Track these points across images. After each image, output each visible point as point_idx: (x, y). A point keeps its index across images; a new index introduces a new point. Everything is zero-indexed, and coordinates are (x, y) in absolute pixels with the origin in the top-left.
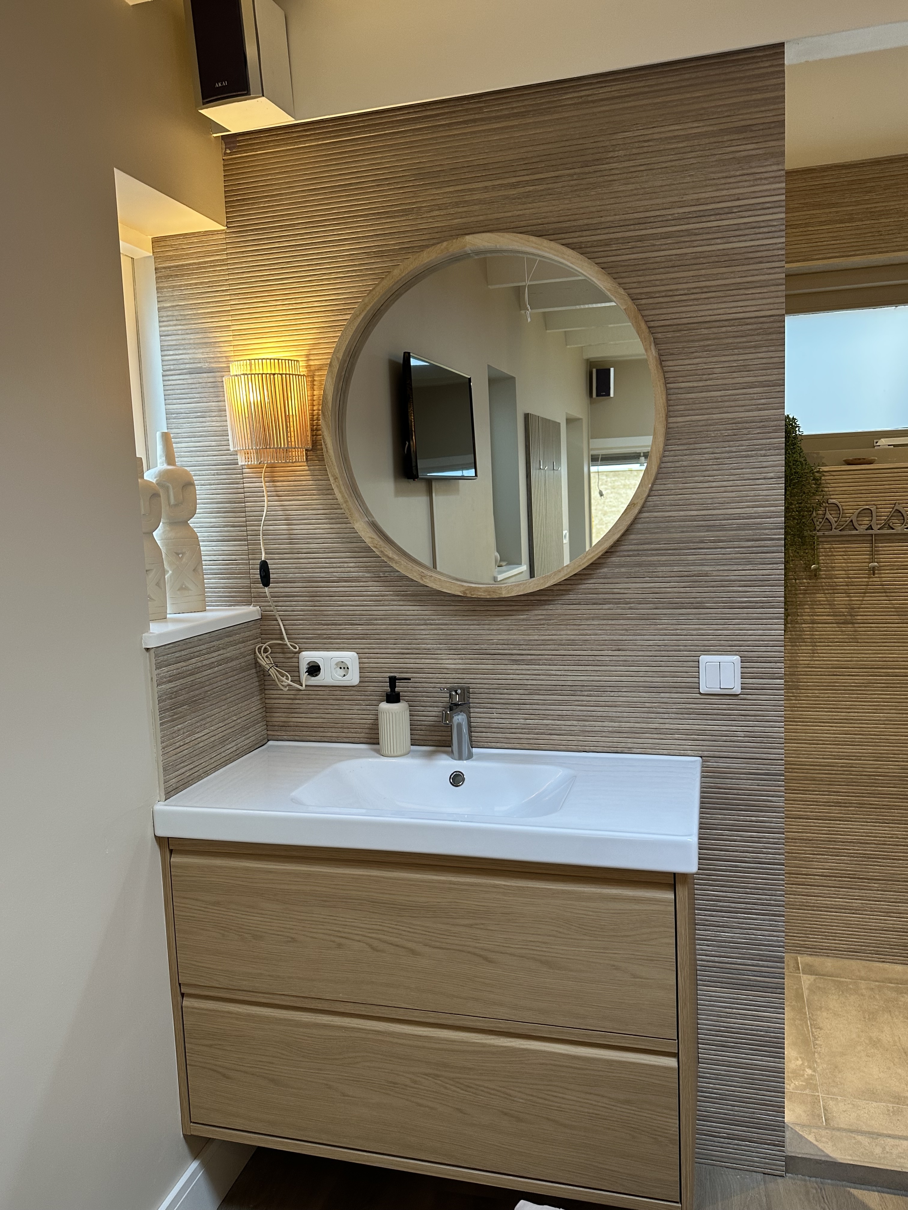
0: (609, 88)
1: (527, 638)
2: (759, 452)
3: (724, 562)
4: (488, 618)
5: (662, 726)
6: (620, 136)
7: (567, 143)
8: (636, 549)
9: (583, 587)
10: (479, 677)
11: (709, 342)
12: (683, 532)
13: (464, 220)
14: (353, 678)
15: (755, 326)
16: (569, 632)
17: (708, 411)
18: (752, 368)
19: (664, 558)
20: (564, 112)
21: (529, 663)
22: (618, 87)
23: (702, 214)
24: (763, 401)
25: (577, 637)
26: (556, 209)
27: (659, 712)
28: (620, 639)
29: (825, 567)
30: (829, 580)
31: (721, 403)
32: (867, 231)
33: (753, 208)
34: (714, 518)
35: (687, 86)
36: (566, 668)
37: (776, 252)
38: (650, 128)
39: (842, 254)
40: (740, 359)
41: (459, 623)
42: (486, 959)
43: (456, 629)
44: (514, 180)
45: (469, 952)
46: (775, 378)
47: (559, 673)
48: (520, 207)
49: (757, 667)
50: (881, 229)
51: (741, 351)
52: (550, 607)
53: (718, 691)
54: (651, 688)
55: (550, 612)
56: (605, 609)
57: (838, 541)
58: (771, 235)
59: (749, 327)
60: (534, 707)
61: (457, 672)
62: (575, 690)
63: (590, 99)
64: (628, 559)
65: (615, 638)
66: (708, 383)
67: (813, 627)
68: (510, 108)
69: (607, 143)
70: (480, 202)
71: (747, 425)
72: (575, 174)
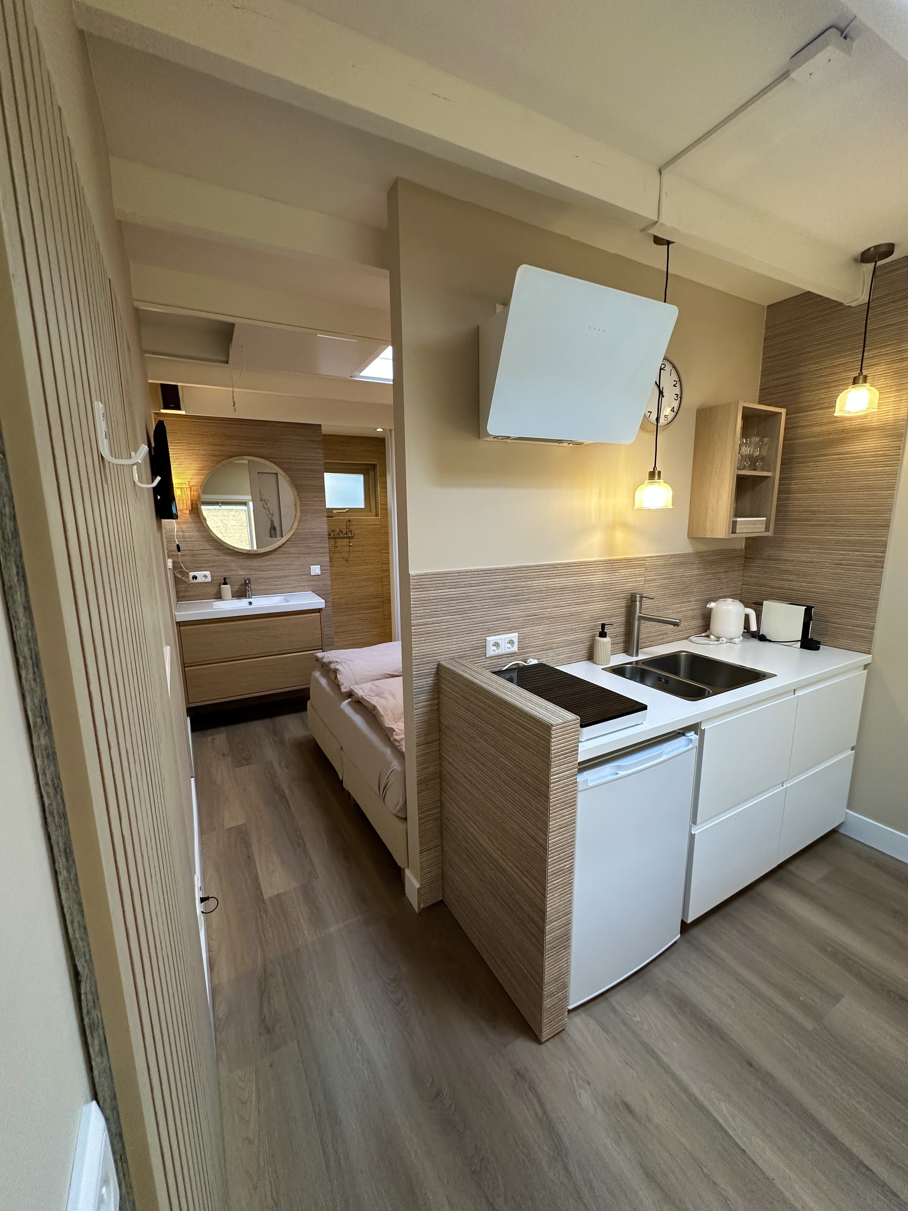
1: (265, 564)
2: (321, 516)
3: (314, 543)
4: (253, 559)
5: (301, 585)
6: (283, 436)
8: (292, 541)
9: (278, 549)
10: (250, 576)
11: (308, 490)
12: (304, 535)
14: (209, 579)
18: (318, 497)
19: (300, 542)
20: (268, 428)
21: (266, 571)
22: (282, 425)
23: (304, 459)
24: (321, 505)
27: (301, 581)
31: (312, 505)
34: (313, 532)
38: (290, 436)
40: (315, 495)
44: (253, 443)
46: (323, 500)
47: (274, 573)
49: (324, 568)
52: (271, 555)
53: (316, 574)
54: (299, 575)
58: (320, 466)
59: (317, 487)
60: (268, 583)
63: (275, 426)
65: (289, 563)
66: (308, 500)
69: (281, 438)
71: (318, 510)
72: (272, 444)
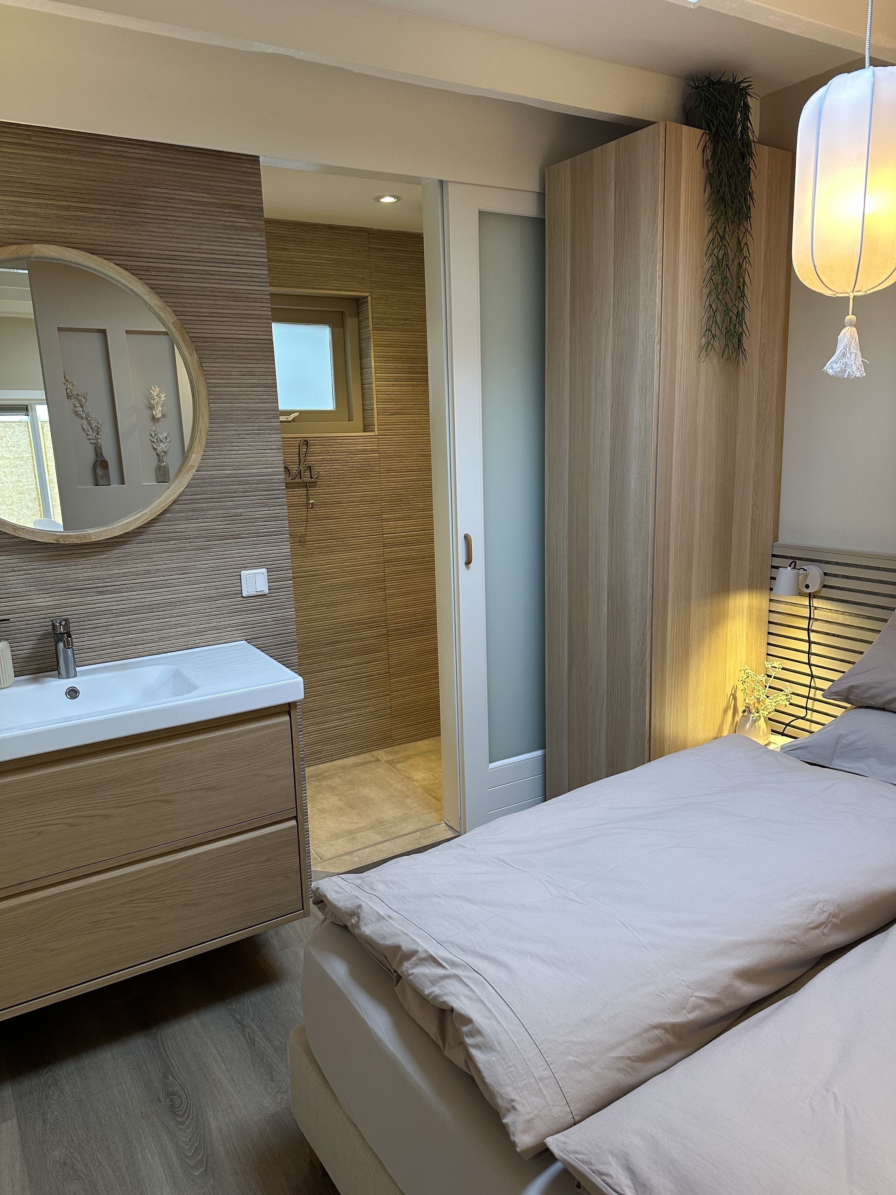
0: (140, 150)
1: (110, 572)
2: (265, 431)
3: (251, 506)
4: (74, 560)
5: (219, 624)
6: (150, 189)
7: (109, 185)
8: (190, 498)
9: (153, 529)
10: (69, 610)
11: (227, 353)
12: (222, 486)
13: (21, 228)
15: (255, 345)
16: (144, 564)
17: (231, 401)
18: (256, 373)
19: (211, 504)
20: (103, 159)
21: (114, 592)
22: (146, 152)
23: (214, 260)
24: (265, 397)
25: (151, 568)
26: (104, 235)
27: (216, 614)
28: (184, 565)
31: (238, 396)
33: (247, 263)
34: (242, 476)
35: (197, 166)
36: (144, 592)
37: (264, 297)
38: (172, 189)
40: (248, 366)
41: (47, 567)
42: (166, 801)
43: (44, 572)
44: (65, 203)
45: (152, 801)
46: (271, 382)
47: (138, 597)
48: (72, 227)
49: (277, 574)
51: (248, 361)
52: (126, 546)
53: (255, 594)
54: (209, 599)
55: (127, 550)
56: (171, 545)
58: (260, 284)
59: (252, 345)
60: (121, 626)
61: (48, 607)
62: (152, 608)
63: (125, 154)
64: (186, 506)
65: (180, 565)
66: (229, 381)
68: (57, 143)
69: (142, 193)
70: (35, 215)
71: (257, 412)
72: (118, 211)
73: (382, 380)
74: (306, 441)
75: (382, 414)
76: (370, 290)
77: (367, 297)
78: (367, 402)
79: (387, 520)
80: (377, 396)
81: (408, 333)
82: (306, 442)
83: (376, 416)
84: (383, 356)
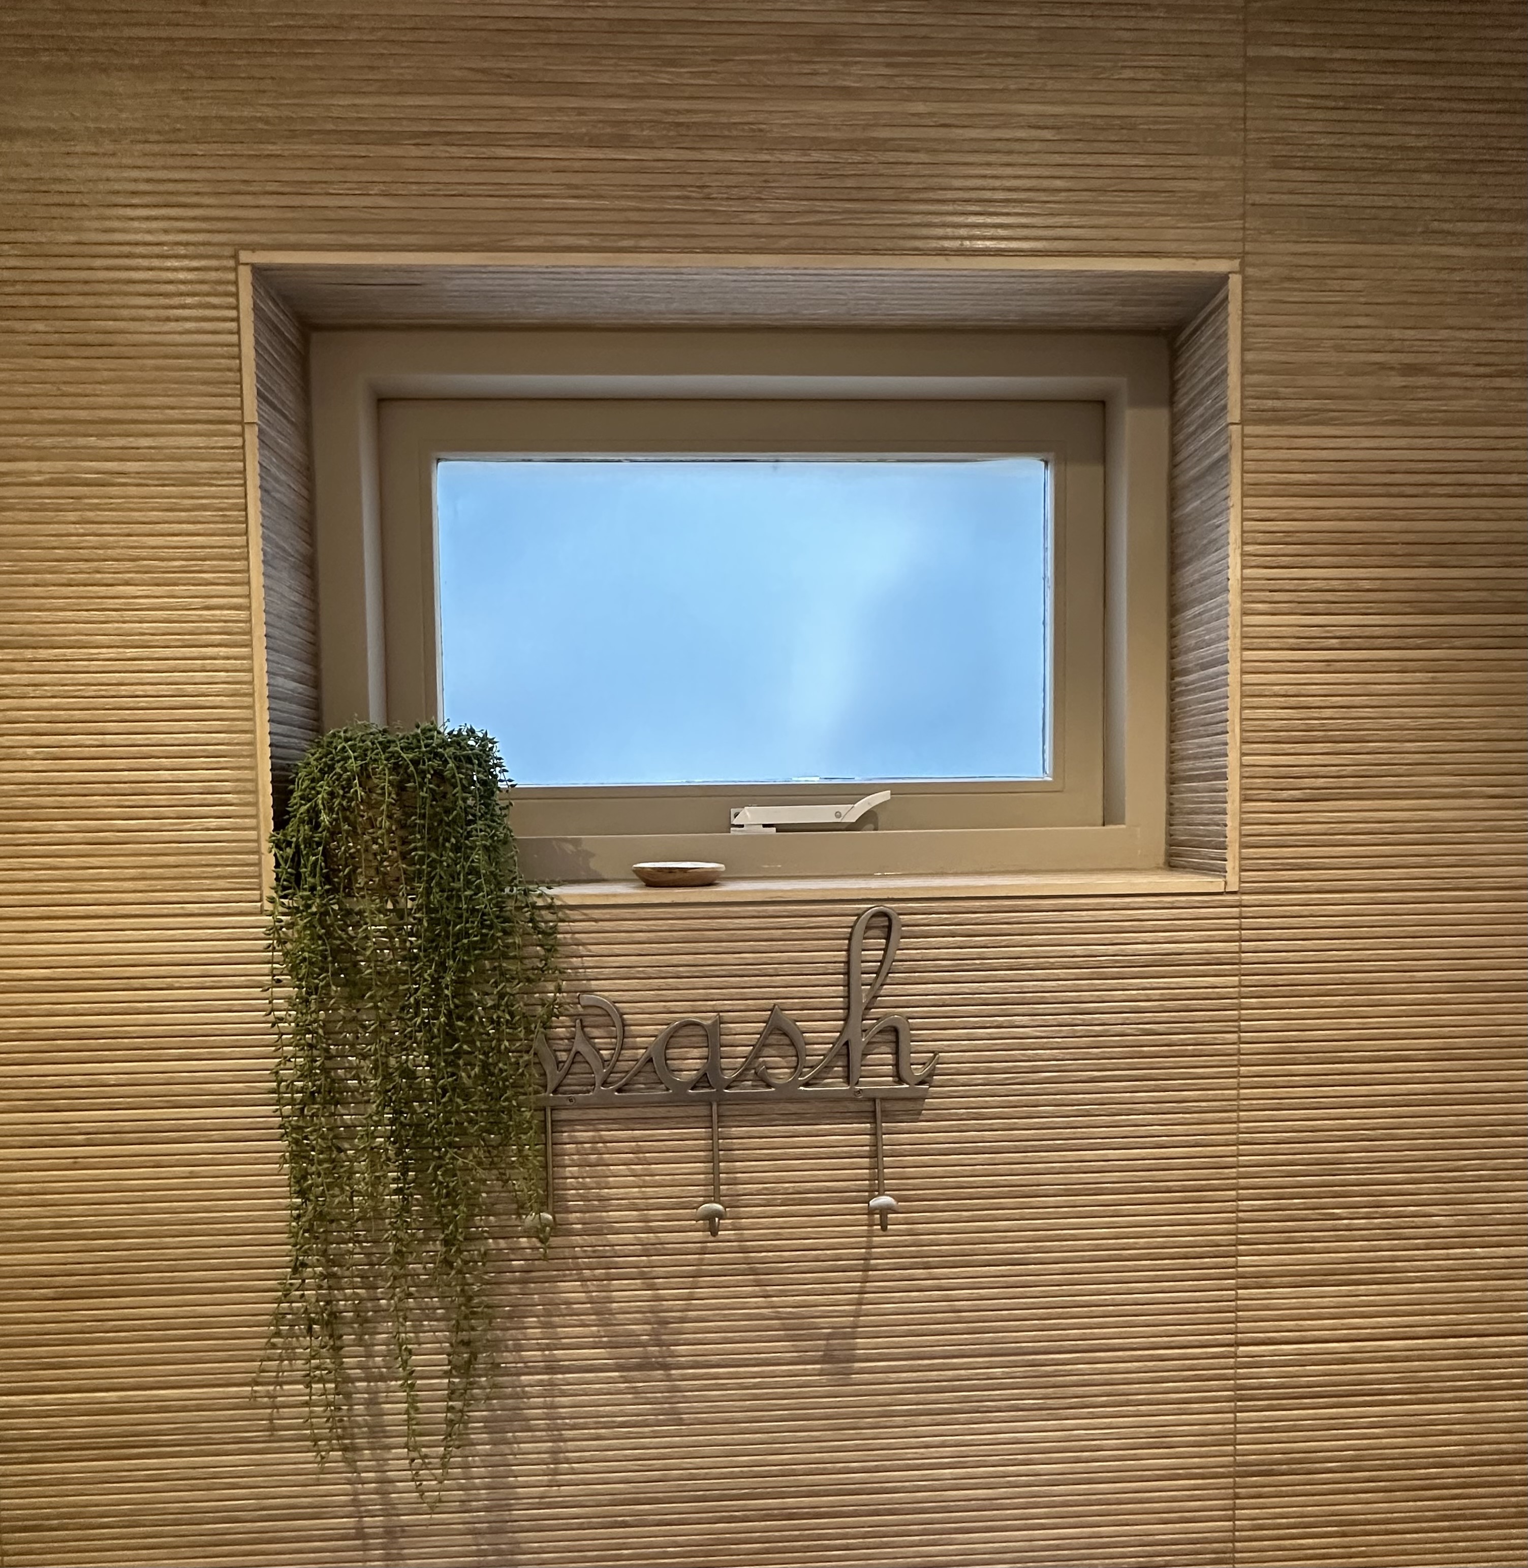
29: (583, 1198)
30: (592, 1239)
32: (668, 180)
39: (597, 241)
50: (706, 180)
57: (615, 1120)
67: (551, 1384)
73: (1273, 643)
74: (884, 914)
75: (1265, 794)
76: (1239, 247)
77: (1223, 279)
78: (1191, 746)
79: (1261, 1280)
80: (1248, 713)
81: (1423, 430)
82: (883, 921)
83: (1233, 803)
84: (1288, 537)
